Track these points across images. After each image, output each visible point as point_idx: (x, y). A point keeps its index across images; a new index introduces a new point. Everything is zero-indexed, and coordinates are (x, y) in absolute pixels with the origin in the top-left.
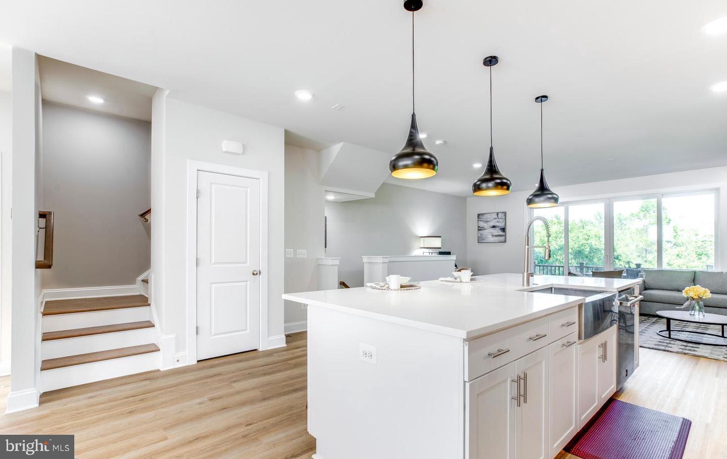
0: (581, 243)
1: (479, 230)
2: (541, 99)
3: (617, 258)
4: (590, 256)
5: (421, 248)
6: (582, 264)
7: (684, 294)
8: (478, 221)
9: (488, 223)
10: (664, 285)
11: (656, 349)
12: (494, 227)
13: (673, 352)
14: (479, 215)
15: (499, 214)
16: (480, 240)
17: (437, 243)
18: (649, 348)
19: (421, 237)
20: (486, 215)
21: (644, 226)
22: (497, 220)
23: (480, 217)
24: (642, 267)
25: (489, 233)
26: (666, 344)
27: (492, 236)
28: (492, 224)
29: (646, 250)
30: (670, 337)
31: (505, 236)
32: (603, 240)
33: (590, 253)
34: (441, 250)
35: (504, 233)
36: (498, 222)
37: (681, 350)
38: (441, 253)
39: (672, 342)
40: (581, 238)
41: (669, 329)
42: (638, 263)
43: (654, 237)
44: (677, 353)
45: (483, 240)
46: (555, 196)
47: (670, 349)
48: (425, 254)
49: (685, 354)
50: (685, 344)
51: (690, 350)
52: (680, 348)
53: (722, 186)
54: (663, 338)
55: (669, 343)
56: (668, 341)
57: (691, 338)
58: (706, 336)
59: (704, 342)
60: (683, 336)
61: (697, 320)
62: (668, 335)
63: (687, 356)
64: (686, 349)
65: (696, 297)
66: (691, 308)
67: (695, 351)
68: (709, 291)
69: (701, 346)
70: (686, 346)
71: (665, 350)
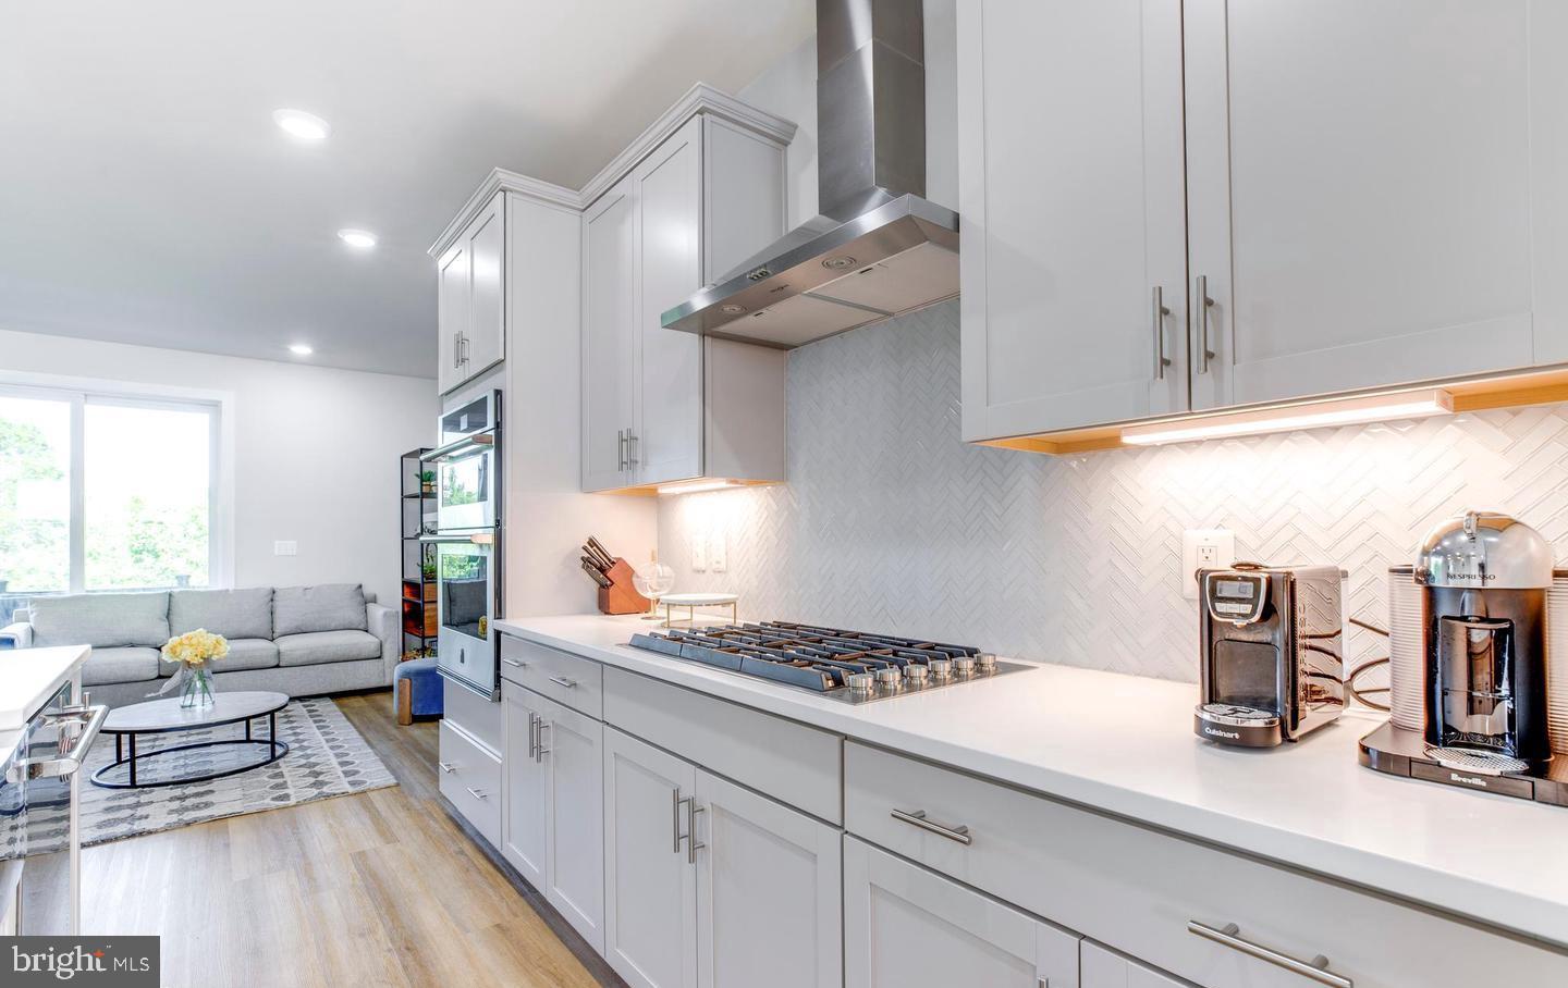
7: (164, 655)
11: (104, 842)
13: (151, 833)
26: (127, 812)
30: (133, 785)
37: (174, 818)
39: (144, 798)
41: (129, 759)
44: (168, 829)
47: (138, 826)
49: (188, 824)
50: (178, 792)
51: (197, 807)
52: (171, 812)
53: (227, 399)
54: (114, 792)
55: (138, 805)
56: (132, 800)
57: (185, 765)
58: (213, 749)
59: (217, 768)
60: (164, 768)
61: (199, 721)
62: (126, 781)
63: (195, 828)
64: (186, 809)
65: (196, 661)
66: (184, 689)
67: (207, 805)
68: (224, 641)
69: (216, 784)
70: (182, 798)
71: (132, 836)
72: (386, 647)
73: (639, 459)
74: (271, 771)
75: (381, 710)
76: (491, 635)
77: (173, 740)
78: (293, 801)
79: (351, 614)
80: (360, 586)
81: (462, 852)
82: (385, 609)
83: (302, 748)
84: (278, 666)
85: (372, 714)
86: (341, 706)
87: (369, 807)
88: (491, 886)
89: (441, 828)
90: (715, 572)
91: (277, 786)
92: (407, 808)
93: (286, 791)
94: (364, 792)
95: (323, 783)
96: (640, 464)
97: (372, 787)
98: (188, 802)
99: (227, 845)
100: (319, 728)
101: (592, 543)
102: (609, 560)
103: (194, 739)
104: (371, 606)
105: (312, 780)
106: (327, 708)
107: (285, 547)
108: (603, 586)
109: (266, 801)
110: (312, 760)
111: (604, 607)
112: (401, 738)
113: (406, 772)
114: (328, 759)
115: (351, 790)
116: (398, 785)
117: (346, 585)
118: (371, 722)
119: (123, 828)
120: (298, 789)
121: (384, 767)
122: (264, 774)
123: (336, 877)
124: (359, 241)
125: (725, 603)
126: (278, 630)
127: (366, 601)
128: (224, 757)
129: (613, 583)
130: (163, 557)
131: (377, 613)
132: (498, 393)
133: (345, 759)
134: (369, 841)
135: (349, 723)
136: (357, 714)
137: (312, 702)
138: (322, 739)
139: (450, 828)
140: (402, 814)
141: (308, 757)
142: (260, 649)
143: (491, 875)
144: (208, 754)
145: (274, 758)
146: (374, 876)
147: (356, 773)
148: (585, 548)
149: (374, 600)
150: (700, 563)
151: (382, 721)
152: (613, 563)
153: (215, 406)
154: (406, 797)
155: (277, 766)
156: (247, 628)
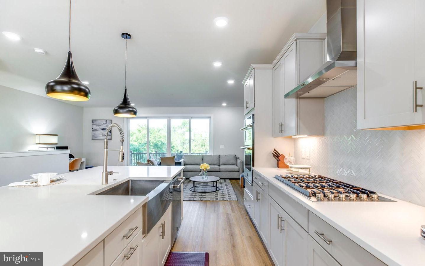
0: (157, 140)
1: (92, 131)
2: (126, 36)
3: (173, 148)
4: (161, 147)
5: (37, 144)
6: (156, 152)
7: (200, 167)
8: (92, 124)
9: (100, 126)
10: (192, 162)
11: (190, 201)
12: (104, 129)
13: (196, 201)
14: (93, 121)
15: (107, 121)
16: (94, 138)
17: (54, 140)
18: (187, 201)
19: (37, 135)
20: (98, 121)
21: (183, 132)
22: (106, 125)
23: (94, 122)
24: (183, 152)
25: (100, 134)
26: (194, 196)
27: (102, 135)
28: (102, 127)
29: (184, 143)
30: (195, 192)
31: (111, 135)
32: (166, 138)
33: (161, 145)
34: (57, 146)
35: (110, 134)
36: (106, 126)
37: (199, 199)
38: (58, 148)
39: (196, 194)
40: (157, 137)
41: (195, 186)
42: (181, 151)
43: (188, 137)
44: (199, 201)
45: (96, 138)
46: (134, 110)
47: (195, 199)
48: (40, 149)
49: (201, 201)
50: (201, 194)
51: (203, 198)
52: (199, 198)
53: (212, 116)
54: (192, 192)
55: (195, 195)
56: (194, 194)
57: (203, 189)
58: (208, 187)
59: (208, 191)
60: (200, 189)
61: (205, 181)
62: (194, 190)
63: (202, 202)
64: (202, 198)
65: (205, 169)
66: (203, 174)
67: (205, 198)
68: (209, 166)
69: (207, 194)
70: (201, 195)
71: (193, 201)
72: (240, 169)
73: (284, 130)
74: (216, 193)
75: (238, 183)
76: (251, 171)
77: (202, 184)
78: (218, 200)
79: (234, 161)
80: (236, 155)
81: (246, 219)
82: (240, 161)
83: (222, 189)
84: (220, 171)
85: (236, 184)
86: (231, 181)
87: (231, 204)
88: (251, 227)
89: (243, 212)
90: (307, 159)
91: (216, 196)
92: (238, 206)
93: (217, 198)
94: (231, 201)
95: (224, 198)
96: (284, 131)
97: (233, 200)
98: (202, 196)
99: (206, 206)
100: (226, 186)
101: (275, 150)
102: (279, 155)
103: (205, 184)
104: (238, 160)
105: (222, 196)
106: (228, 181)
107: (222, 146)
108: (278, 161)
109: (214, 199)
110: (223, 192)
111: (278, 166)
112: (241, 190)
113: (240, 198)
114: (226, 192)
115: (229, 200)
116: (238, 201)
117: (233, 155)
118: (236, 186)
119: (192, 199)
120: (220, 198)
121: (235, 196)
122: (214, 194)
123: (222, 217)
124: (231, 82)
125: (306, 168)
126: (221, 163)
127: (237, 158)
128: (209, 189)
129: (280, 160)
130: (206, 146)
131: (239, 161)
132: (253, 115)
133: (229, 193)
134: (230, 211)
135: (231, 186)
136: (233, 184)
137: (226, 180)
138: (226, 188)
139: (245, 213)
140: (237, 207)
141: (222, 191)
142: (217, 167)
143: (251, 225)
144: (207, 188)
145: (217, 191)
146: (229, 219)
147: (230, 196)
148: (273, 151)
149: (239, 158)
150: (303, 156)
151: (238, 186)
152: (280, 155)
153: (210, 117)
154: (238, 204)
155: (217, 193)
156: (215, 163)
